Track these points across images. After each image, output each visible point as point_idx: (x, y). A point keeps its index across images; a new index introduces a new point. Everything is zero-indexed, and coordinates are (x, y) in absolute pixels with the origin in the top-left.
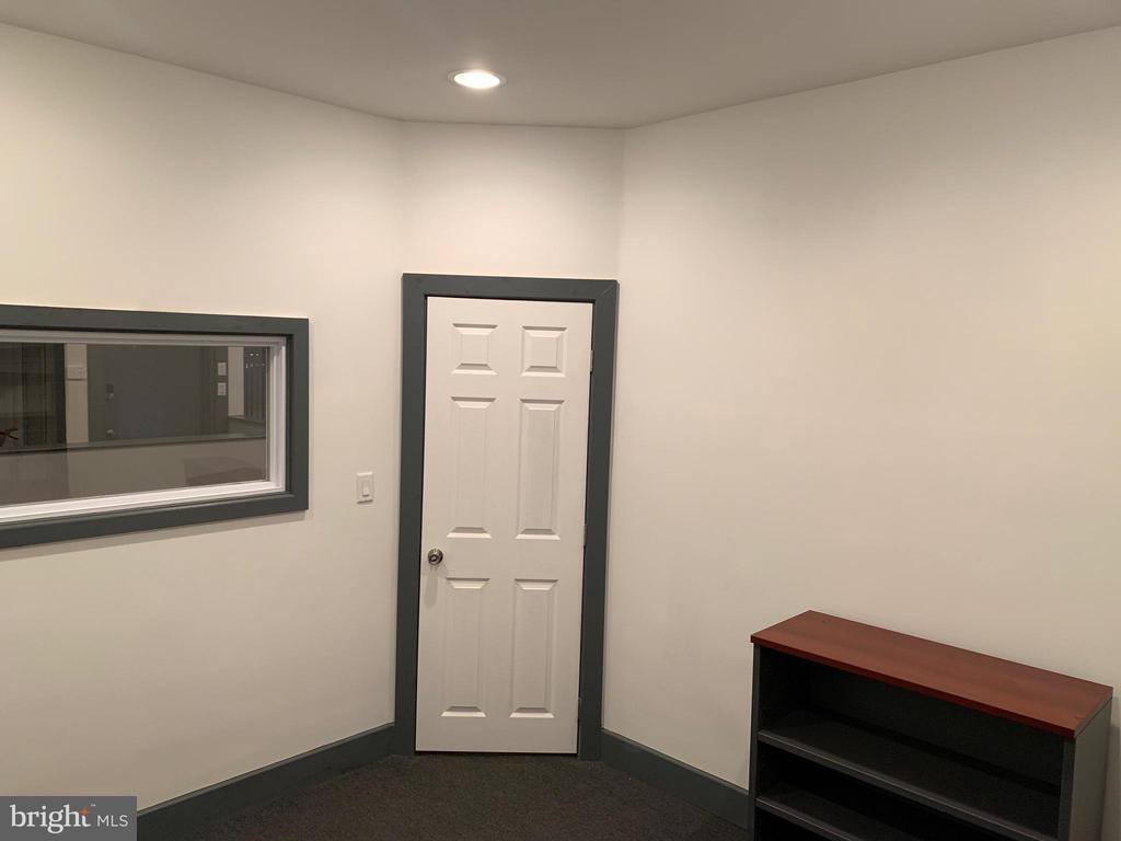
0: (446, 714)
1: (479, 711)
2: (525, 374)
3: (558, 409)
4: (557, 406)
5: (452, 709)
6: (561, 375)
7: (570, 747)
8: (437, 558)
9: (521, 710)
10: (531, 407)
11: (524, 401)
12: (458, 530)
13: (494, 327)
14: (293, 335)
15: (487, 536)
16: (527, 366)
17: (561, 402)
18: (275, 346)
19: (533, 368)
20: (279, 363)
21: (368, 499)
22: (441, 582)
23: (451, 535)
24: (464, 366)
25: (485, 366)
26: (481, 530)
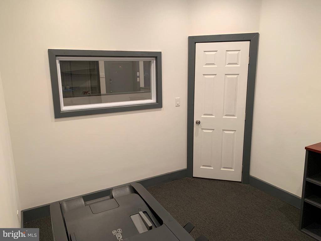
0: (201, 167)
1: (211, 167)
2: (226, 66)
3: (237, 77)
4: (237, 76)
5: (203, 166)
6: (239, 66)
7: (240, 180)
8: (198, 123)
9: (224, 168)
10: (228, 76)
11: (226, 75)
12: (205, 115)
13: (216, 51)
14: (157, 56)
15: (214, 117)
16: (227, 63)
17: (238, 74)
18: (152, 61)
19: (229, 64)
20: (154, 65)
21: (178, 105)
22: (200, 129)
23: (202, 116)
24: (207, 64)
25: (213, 64)
26: (212, 115)
